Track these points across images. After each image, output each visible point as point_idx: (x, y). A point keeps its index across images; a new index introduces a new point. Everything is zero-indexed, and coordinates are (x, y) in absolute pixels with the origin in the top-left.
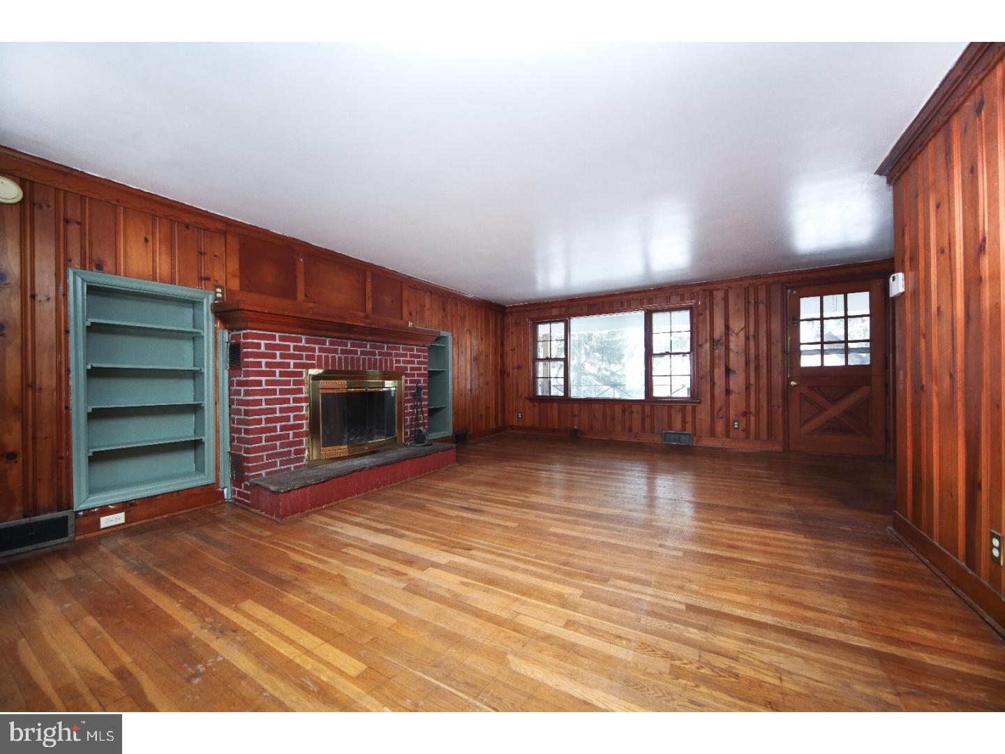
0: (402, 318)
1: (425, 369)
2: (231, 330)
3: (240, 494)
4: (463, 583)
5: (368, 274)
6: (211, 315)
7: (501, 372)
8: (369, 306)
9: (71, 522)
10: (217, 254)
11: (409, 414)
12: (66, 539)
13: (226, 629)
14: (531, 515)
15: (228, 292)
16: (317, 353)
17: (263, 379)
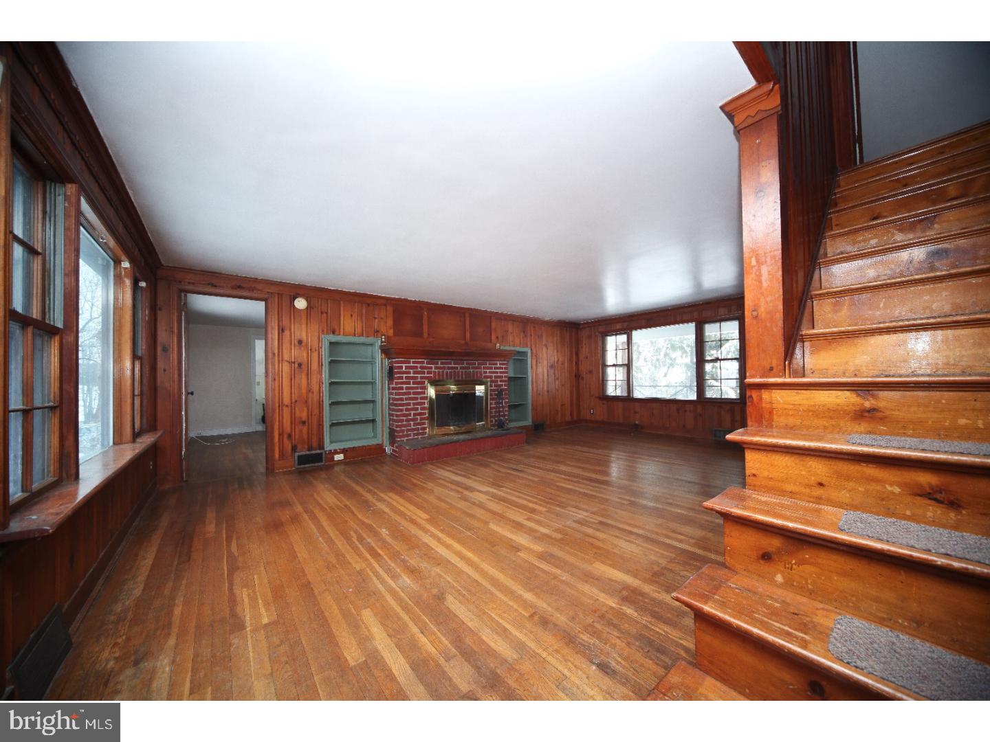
0: (491, 342)
1: (505, 377)
2: (389, 359)
3: (393, 450)
4: (488, 499)
5: (467, 315)
6: (380, 351)
7: (575, 376)
8: (468, 335)
9: (324, 456)
10: (383, 316)
11: (494, 408)
12: (322, 464)
13: (381, 500)
14: (552, 476)
15: (388, 338)
16: (433, 370)
17: (404, 386)
